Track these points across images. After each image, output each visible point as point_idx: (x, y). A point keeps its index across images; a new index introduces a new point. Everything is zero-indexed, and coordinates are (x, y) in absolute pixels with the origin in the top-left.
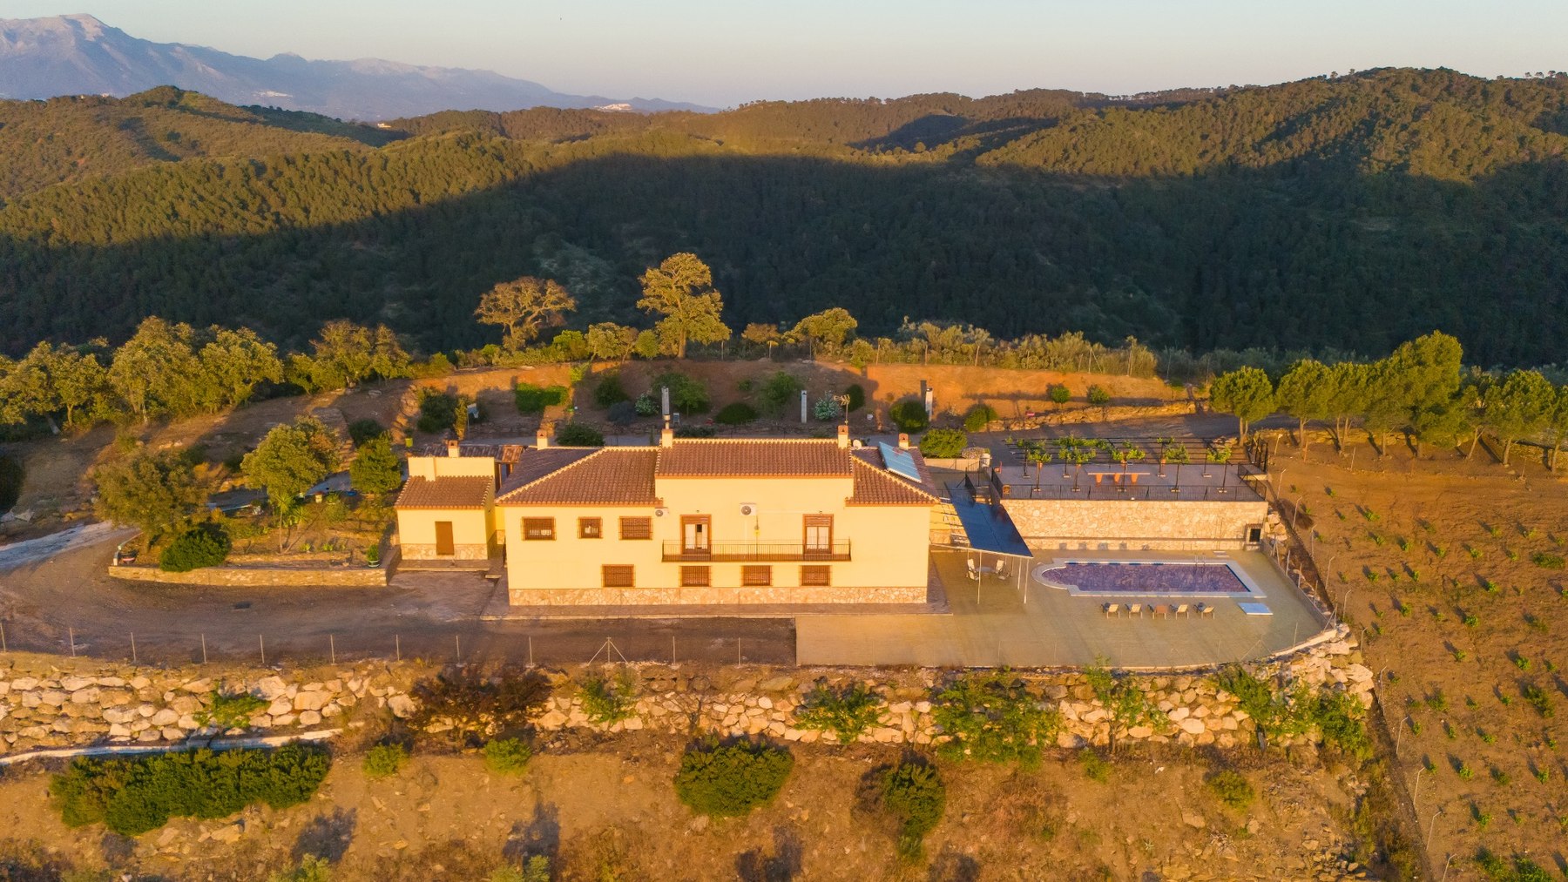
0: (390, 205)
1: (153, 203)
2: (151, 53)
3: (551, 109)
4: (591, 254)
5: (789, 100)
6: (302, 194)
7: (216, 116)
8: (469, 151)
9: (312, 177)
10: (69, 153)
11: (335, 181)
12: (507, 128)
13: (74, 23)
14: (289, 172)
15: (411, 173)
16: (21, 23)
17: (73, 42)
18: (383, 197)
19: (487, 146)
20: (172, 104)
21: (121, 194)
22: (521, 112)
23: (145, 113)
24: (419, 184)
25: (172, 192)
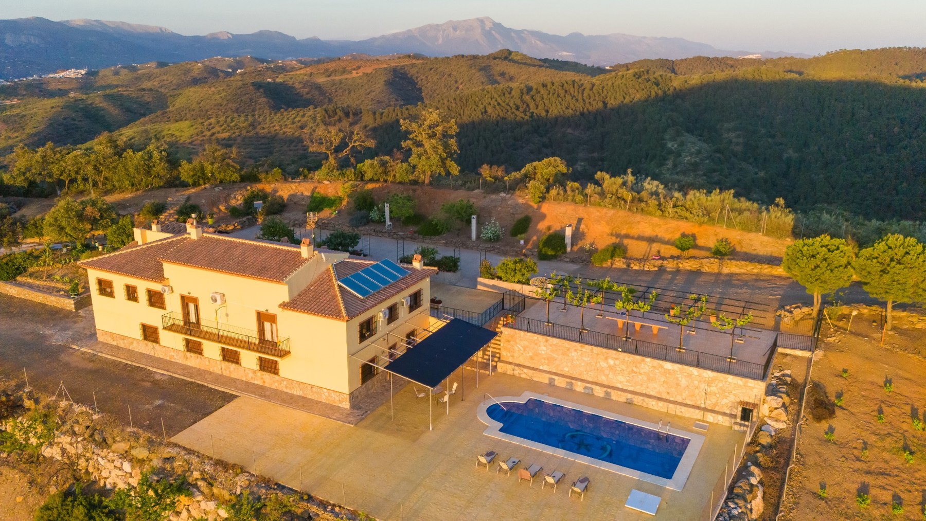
0: (590, 109)
1: (477, 106)
2: (513, 34)
3: (704, 58)
4: (699, 140)
5: (864, 48)
6: (547, 102)
7: (525, 64)
8: (640, 80)
9: (554, 94)
10: (456, 82)
11: (565, 96)
12: (676, 69)
13: (481, 21)
14: (543, 91)
15: (605, 92)
16: (459, 22)
17: (480, 31)
18: (587, 105)
19: (651, 77)
20: (506, 58)
21: (465, 102)
22: (686, 60)
23: (493, 62)
24: (608, 98)
25: (486, 101)
